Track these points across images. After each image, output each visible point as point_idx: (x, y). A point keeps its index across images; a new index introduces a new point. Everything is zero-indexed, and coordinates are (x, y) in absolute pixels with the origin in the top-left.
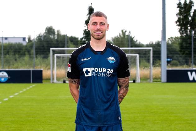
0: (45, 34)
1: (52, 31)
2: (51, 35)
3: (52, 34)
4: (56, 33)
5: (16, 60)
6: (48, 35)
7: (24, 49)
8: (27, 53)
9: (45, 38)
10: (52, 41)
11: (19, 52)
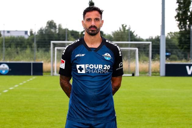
0: (46, 28)
1: (53, 24)
2: (53, 29)
3: (54, 28)
4: (57, 27)
5: (17, 53)
6: (49, 28)
7: (26, 42)
8: (28, 46)
9: (47, 32)
10: (53, 35)
11: (21, 45)
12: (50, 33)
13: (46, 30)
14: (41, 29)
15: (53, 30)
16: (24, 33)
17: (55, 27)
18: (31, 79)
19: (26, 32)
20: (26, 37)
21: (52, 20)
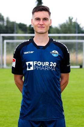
3: (2, 20)
4: (5, 20)
15: (1, 23)
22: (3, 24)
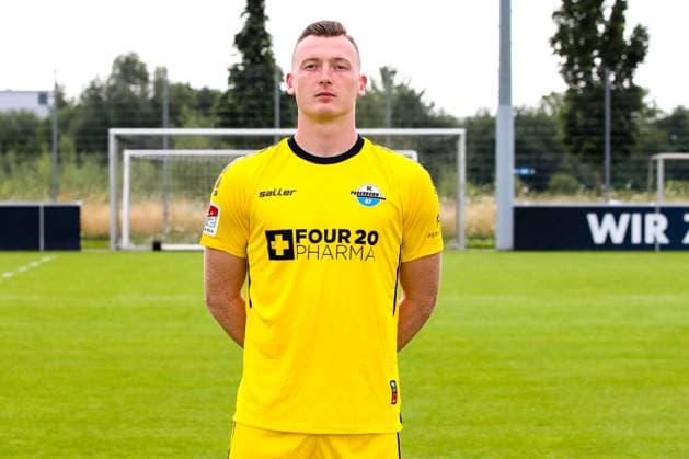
0: (112, 83)
1: (137, 68)
2: (135, 84)
3: (137, 80)
4: (152, 78)
5: (8, 170)
6: (122, 83)
7: (39, 130)
8: (44, 146)
9: (114, 95)
10: (136, 106)
11: (22, 142)
12: (125, 100)
13: (112, 89)
14: (93, 83)
15: (135, 89)
16: (35, 99)
17: (143, 77)
18: (35, 264)
19: (43, 97)
20: (42, 113)
21: (133, 55)
22: (145, 94)
